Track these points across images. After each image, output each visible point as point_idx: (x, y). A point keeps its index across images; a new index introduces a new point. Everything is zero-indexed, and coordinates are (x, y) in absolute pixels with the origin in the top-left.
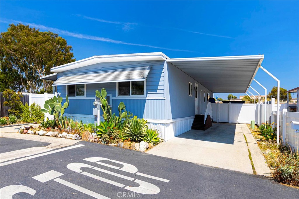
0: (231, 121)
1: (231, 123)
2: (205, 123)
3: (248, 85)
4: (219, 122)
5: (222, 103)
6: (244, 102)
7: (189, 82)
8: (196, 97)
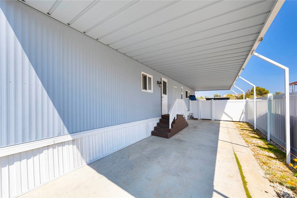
0: (214, 118)
1: (214, 120)
2: (170, 128)
3: (237, 75)
4: (200, 119)
5: (206, 100)
6: (228, 99)
7: (142, 73)
8: (165, 93)
